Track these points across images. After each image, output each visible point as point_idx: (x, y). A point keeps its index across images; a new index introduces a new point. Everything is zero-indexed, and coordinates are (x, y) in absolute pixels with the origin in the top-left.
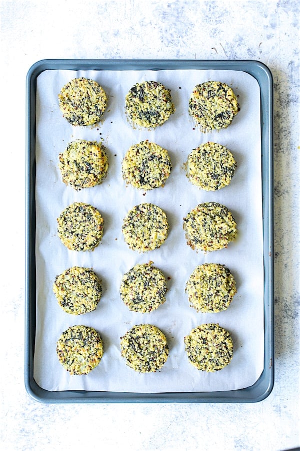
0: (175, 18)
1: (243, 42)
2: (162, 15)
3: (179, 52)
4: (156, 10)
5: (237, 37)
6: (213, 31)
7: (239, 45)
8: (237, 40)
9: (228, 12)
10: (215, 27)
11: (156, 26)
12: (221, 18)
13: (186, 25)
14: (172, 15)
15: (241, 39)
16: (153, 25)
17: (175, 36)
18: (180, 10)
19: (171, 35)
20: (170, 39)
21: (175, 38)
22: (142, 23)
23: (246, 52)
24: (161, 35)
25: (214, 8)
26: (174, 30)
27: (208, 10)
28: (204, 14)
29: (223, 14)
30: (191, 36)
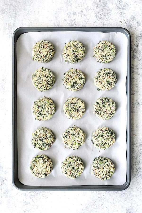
0: (102, 7)
1: (135, 19)
2: (96, 5)
3: (104, 23)
4: (94, 3)
5: (132, 16)
6: (120, 13)
7: (133, 20)
8: (132, 18)
9: (128, 4)
10: (121, 11)
11: (93, 11)
12: (124, 7)
13: (107, 10)
14: (101, 5)
15: (134, 18)
16: (92, 10)
17: (102, 15)
18: (105, 3)
19: (101, 15)
20: (100, 17)
21: (102, 16)
22: (87, 9)
23: (136, 24)
24: (95, 15)
25: (121, 3)
26: (102, 12)
27: (118, 3)
28: (117, 5)
29: (125, 6)
30: (110, 15)
